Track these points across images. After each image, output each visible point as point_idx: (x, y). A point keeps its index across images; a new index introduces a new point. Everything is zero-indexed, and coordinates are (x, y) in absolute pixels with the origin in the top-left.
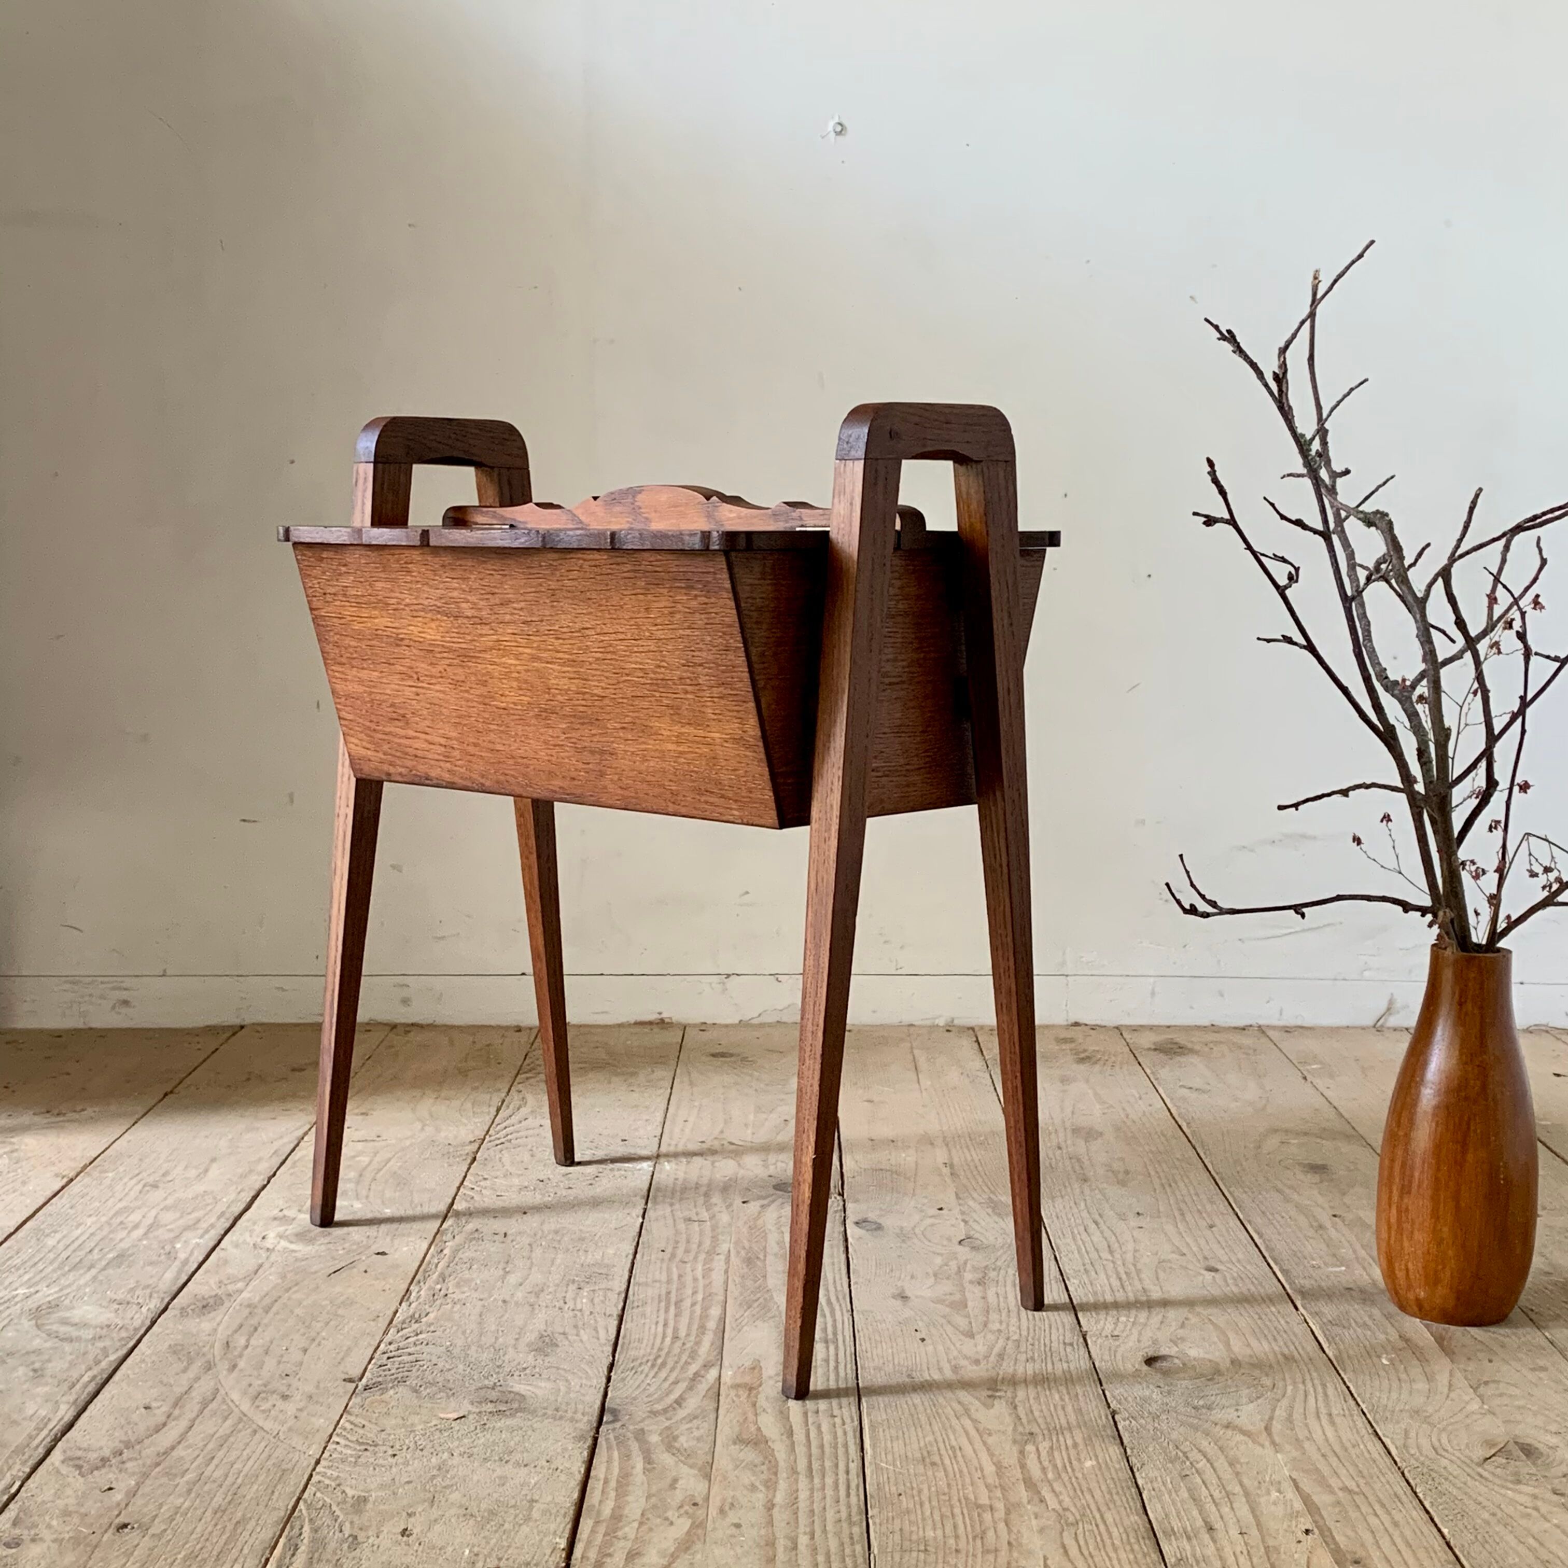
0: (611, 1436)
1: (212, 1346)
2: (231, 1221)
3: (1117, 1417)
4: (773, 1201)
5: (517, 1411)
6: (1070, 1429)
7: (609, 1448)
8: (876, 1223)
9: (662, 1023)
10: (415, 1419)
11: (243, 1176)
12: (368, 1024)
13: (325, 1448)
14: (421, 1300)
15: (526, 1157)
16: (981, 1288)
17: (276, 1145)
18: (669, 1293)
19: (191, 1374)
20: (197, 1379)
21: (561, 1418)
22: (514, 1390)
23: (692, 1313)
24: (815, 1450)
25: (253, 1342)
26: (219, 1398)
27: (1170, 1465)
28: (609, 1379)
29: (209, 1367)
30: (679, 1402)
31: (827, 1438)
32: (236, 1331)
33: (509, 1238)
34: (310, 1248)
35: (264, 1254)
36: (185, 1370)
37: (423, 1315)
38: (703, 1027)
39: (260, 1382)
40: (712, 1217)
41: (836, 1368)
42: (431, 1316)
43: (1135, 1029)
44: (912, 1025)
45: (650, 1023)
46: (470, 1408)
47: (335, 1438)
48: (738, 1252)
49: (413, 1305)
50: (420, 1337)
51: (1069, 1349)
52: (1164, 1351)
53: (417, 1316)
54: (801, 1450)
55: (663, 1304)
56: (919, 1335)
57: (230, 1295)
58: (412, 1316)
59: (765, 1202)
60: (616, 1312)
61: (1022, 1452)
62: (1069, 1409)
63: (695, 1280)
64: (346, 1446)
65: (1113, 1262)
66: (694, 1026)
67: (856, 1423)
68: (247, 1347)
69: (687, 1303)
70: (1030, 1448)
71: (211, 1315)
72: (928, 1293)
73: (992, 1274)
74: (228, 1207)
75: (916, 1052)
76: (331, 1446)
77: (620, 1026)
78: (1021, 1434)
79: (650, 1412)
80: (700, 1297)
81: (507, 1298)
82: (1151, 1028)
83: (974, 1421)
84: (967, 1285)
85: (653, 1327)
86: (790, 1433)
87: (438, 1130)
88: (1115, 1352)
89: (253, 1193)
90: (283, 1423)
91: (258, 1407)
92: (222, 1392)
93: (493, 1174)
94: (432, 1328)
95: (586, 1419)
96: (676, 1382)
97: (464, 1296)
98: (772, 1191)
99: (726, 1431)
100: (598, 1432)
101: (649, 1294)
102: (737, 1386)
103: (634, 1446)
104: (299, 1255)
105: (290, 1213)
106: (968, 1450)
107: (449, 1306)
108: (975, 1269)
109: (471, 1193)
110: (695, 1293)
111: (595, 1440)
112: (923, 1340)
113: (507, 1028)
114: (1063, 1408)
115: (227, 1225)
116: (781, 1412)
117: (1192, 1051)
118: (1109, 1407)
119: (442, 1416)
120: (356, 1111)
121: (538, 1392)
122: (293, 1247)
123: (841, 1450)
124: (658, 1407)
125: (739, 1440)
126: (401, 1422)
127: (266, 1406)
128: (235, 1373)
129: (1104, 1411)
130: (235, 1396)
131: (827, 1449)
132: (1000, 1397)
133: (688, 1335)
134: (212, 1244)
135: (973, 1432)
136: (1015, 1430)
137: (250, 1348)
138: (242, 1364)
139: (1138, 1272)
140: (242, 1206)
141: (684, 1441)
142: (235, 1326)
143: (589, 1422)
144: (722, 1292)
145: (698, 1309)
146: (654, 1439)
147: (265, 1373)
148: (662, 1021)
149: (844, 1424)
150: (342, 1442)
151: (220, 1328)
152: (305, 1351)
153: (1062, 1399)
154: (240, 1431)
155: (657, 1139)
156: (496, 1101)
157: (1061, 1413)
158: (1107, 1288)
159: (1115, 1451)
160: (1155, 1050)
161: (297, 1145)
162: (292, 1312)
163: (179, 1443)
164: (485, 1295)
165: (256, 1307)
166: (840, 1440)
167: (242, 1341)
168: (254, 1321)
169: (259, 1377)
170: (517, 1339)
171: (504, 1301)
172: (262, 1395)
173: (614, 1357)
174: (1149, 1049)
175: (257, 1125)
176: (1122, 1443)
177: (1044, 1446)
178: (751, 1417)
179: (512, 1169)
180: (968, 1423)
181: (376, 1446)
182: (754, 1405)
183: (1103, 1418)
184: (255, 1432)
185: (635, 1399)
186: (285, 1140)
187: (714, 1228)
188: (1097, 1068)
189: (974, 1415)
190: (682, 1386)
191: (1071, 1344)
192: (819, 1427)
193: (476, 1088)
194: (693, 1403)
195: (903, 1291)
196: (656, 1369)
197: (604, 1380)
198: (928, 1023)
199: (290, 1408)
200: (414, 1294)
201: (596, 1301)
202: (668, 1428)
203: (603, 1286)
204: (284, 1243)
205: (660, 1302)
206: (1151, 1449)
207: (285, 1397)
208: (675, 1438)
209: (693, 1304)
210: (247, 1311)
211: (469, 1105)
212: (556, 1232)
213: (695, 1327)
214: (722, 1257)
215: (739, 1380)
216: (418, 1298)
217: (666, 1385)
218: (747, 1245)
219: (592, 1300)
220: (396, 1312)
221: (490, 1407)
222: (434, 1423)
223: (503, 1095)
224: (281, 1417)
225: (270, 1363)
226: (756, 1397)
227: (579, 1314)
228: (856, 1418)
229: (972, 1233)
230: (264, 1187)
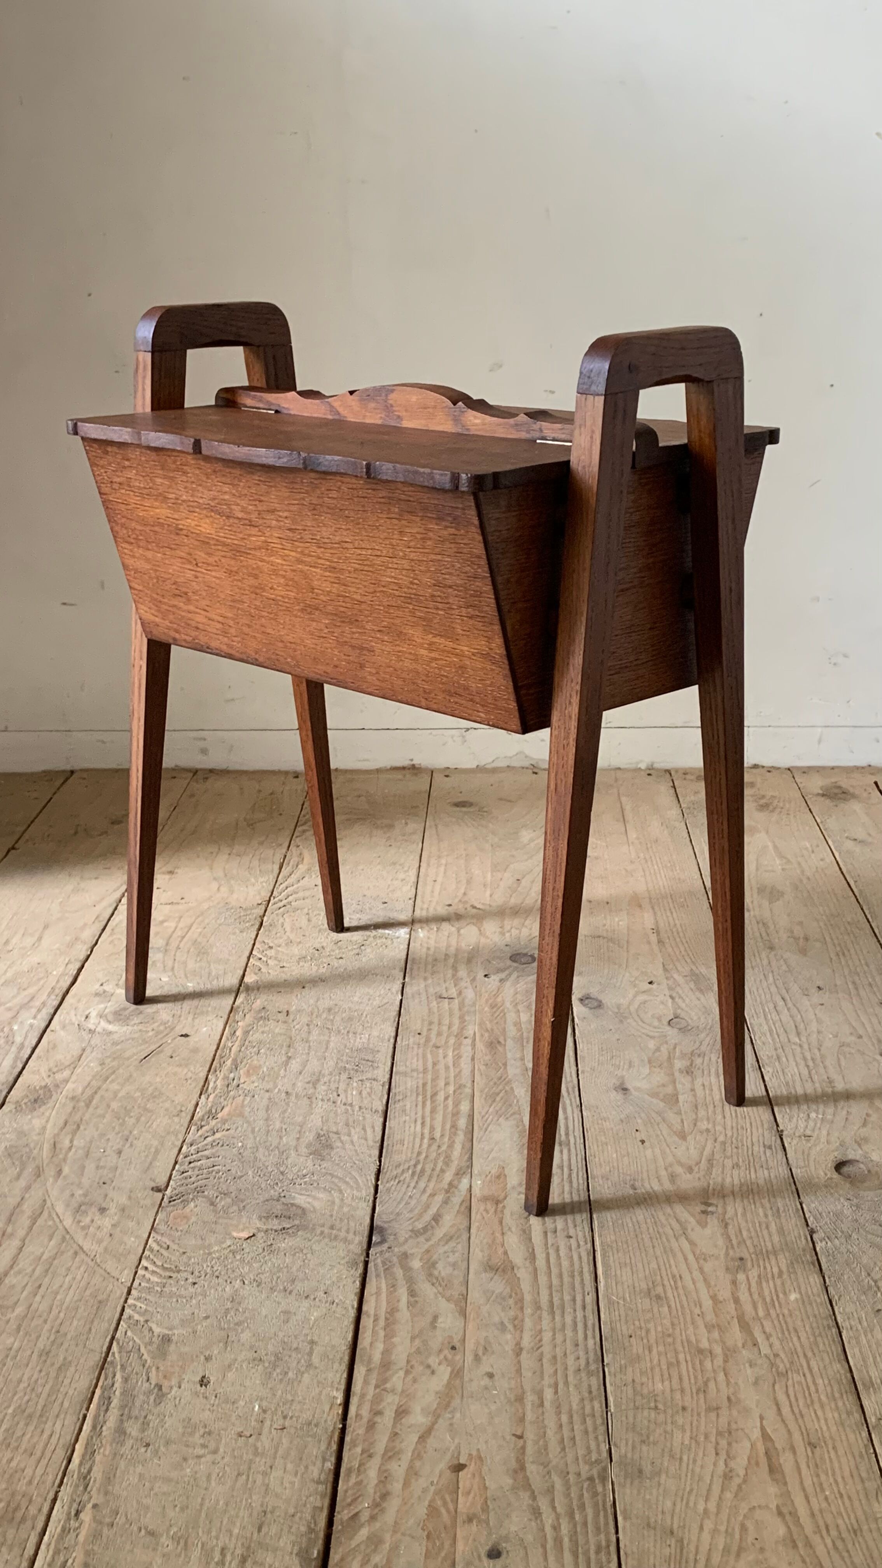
0: (379, 1261)
1: (41, 1148)
2: (59, 998)
3: (815, 1236)
4: (510, 975)
5: (298, 1228)
6: (775, 1253)
7: (378, 1276)
8: (596, 1000)
9: (414, 769)
10: (212, 1239)
11: (71, 945)
12: (173, 769)
13: (136, 1273)
14: (218, 1091)
15: (304, 922)
16: (689, 1078)
17: (99, 908)
18: (424, 1085)
19: (22, 1183)
20: (28, 1188)
21: (336, 1237)
22: (297, 1202)
23: (446, 1107)
24: (555, 1281)
25: (75, 1143)
26: (45, 1214)
27: (863, 1298)
28: (376, 1187)
29: (39, 1173)
30: (437, 1218)
31: (565, 1263)
32: (62, 1129)
33: (291, 1017)
34: (125, 1028)
35: (87, 1037)
36: (18, 1177)
37: (219, 1109)
38: (447, 772)
39: (81, 1192)
40: (460, 993)
41: (570, 1175)
42: (226, 1110)
43: (806, 771)
44: (619, 769)
45: (404, 768)
46: (259, 1224)
47: (144, 1263)
48: (482, 1035)
49: (212, 1097)
50: (218, 1135)
51: (768, 1152)
52: (851, 1156)
53: (214, 1111)
54: (543, 1279)
55: (420, 1098)
56: (639, 1136)
57: (57, 1086)
58: (210, 1111)
59: (503, 975)
60: (381, 1108)
61: (734, 1282)
62: (773, 1227)
63: (447, 1068)
64: (153, 1272)
65: (801, 1046)
66: (441, 771)
67: (589, 1245)
68: (70, 1148)
69: (441, 1097)
70: (741, 1277)
71: (42, 1110)
72: (644, 1085)
73: (698, 1061)
74: (58, 982)
75: (624, 799)
76: (141, 1272)
77: (378, 771)
78: (733, 1259)
79: (412, 1231)
80: (451, 1089)
81: (290, 1091)
82: (819, 770)
83: (692, 1243)
84: (677, 1074)
85: (413, 1125)
86: (532, 1257)
87: (232, 892)
88: (809, 1155)
89: (78, 965)
90: (100, 1242)
91: (79, 1222)
92: (49, 1204)
93: (276, 942)
94: (226, 1126)
95: (357, 1239)
96: (432, 1195)
97: (252, 1086)
98: (509, 962)
99: (478, 1255)
100: (368, 1255)
101: (409, 1085)
102: (485, 1199)
103: (399, 1272)
104: (116, 1037)
105: (108, 988)
106: (687, 1277)
107: (241, 1098)
108: (683, 1056)
109: (258, 963)
110: (447, 1084)
111: (366, 1263)
112: (643, 1142)
113: (286, 773)
114: (767, 1227)
115: (56, 1003)
116: (524, 1231)
117: (854, 796)
118: (807, 1225)
119: (235, 1234)
120: (164, 869)
121: (317, 1204)
122: (111, 1027)
123: (577, 1279)
124: (419, 1225)
125: (490, 1267)
126: (200, 1242)
127: (87, 1220)
128: (60, 1182)
129: (804, 1232)
130: (60, 1208)
131: (566, 1279)
132: (712, 1213)
133: (442, 1136)
134: (43, 1025)
135: (691, 1257)
136: (727, 1254)
137: (73, 1150)
138: (66, 1170)
139: (823, 1057)
140: (69, 981)
141: (443, 1269)
142: (61, 1122)
143: (360, 1243)
144: (469, 1085)
145: (450, 1102)
146: (416, 1264)
147: (86, 1181)
148: (413, 767)
149: (579, 1246)
150: (151, 1267)
151: (49, 1126)
152: (120, 1152)
153: (766, 1216)
154: (63, 1253)
155: (411, 902)
156: (278, 858)
157: (765, 1232)
158: (797, 1078)
159: (815, 1279)
160: (823, 795)
161: (116, 909)
162: (108, 1106)
163: (11, 1267)
164: (270, 1086)
165: (78, 1101)
166: (577, 1266)
167: (67, 1143)
168: (77, 1118)
169: (79, 1186)
170: (298, 1139)
171: (287, 1093)
172: (83, 1208)
173: (380, 1161)
174: (818, 794)
175: (83, 885)
176: (821, 1270)
177: (754, 1273)
178: (498, 1235)
179: (292, 936)
180: (686, 1246)
181: (179, 1271)
182: (501, 1222)
183: (803, 1242)
184: (76, 1253)
185: (398, 1214)
186: (105, 903)
187: (462, 1005)
188: (775, 817)
189: (693, 1236)
190: (439, 1198)
191: (770, 1147)
192: (558, 1250)
193: (261, 843)
194: (449, 1220)
195: (622, 1083)
196: (416, 1178)
197: (372, 1191)
198: (633, 766)
199: (106, 1222)
200: (211, 1085)
201: (364, 1093)
202: (428, 1251)
203: (369, 1075)
204: (103, 1024)
205: (418, 1095)
206: (846, 1277)
207: (103, 1210)
208: (434, 1265)
209: (446, 1098)
210: (71, 1105)
211: (256, 863)
212: (330, 1010)
213: (448, 1126)
214: (469, 1041)
215: (486, 1192)
216: (215, 1088)
217: (425, 1198)
218: (489, 1026)
219: (360, 1093)
220: (197, 1104)
221: (275, 1224)
222: (229, 1243)
223: (284, 850)
224: (99, 1235)
225: (90, 1166)
226: (502, 1212)
227: (349, 1108)
228: (589, 1239)
229: (679, 1011)
230: (88, 956)
